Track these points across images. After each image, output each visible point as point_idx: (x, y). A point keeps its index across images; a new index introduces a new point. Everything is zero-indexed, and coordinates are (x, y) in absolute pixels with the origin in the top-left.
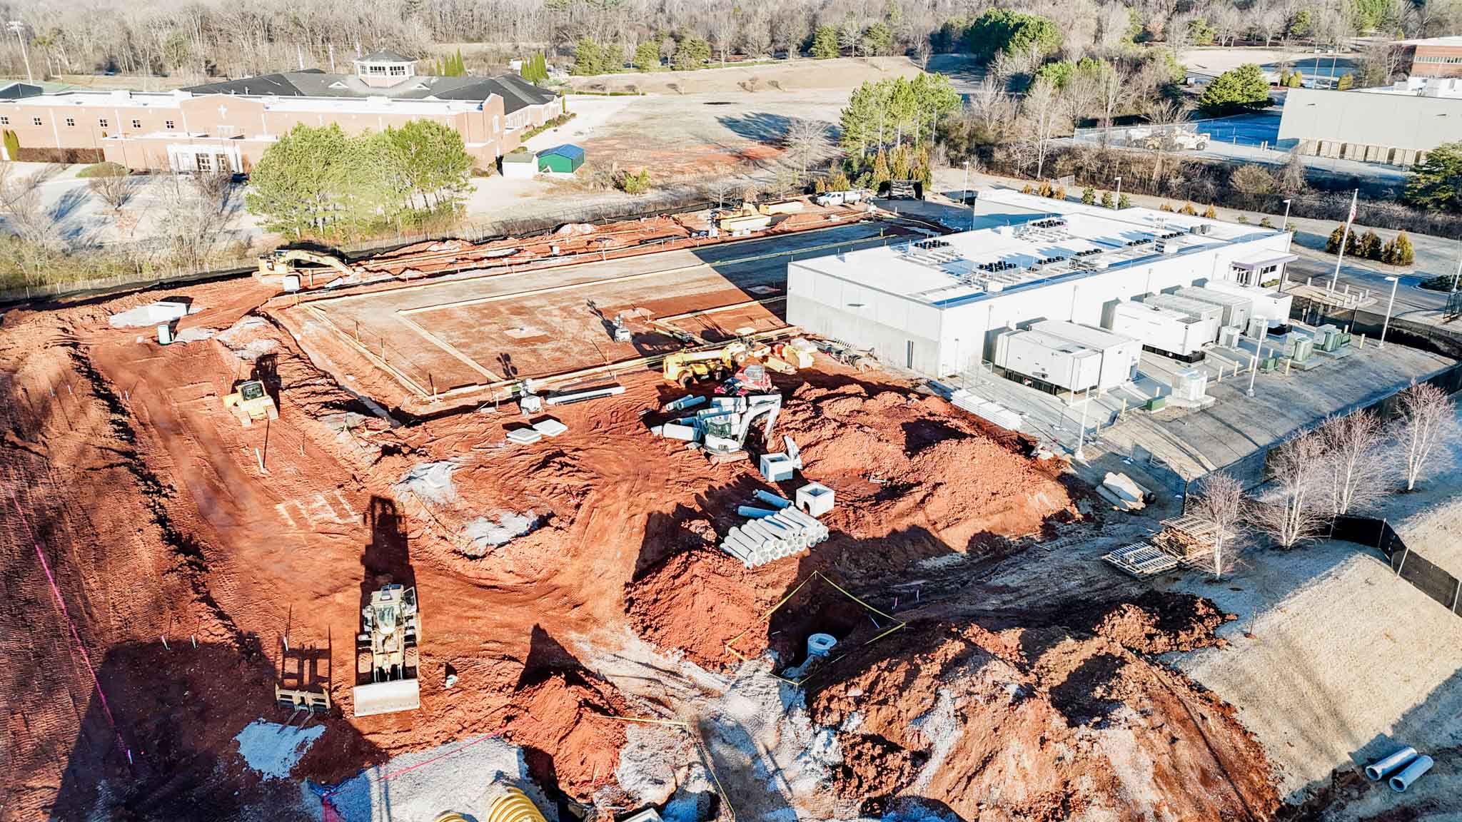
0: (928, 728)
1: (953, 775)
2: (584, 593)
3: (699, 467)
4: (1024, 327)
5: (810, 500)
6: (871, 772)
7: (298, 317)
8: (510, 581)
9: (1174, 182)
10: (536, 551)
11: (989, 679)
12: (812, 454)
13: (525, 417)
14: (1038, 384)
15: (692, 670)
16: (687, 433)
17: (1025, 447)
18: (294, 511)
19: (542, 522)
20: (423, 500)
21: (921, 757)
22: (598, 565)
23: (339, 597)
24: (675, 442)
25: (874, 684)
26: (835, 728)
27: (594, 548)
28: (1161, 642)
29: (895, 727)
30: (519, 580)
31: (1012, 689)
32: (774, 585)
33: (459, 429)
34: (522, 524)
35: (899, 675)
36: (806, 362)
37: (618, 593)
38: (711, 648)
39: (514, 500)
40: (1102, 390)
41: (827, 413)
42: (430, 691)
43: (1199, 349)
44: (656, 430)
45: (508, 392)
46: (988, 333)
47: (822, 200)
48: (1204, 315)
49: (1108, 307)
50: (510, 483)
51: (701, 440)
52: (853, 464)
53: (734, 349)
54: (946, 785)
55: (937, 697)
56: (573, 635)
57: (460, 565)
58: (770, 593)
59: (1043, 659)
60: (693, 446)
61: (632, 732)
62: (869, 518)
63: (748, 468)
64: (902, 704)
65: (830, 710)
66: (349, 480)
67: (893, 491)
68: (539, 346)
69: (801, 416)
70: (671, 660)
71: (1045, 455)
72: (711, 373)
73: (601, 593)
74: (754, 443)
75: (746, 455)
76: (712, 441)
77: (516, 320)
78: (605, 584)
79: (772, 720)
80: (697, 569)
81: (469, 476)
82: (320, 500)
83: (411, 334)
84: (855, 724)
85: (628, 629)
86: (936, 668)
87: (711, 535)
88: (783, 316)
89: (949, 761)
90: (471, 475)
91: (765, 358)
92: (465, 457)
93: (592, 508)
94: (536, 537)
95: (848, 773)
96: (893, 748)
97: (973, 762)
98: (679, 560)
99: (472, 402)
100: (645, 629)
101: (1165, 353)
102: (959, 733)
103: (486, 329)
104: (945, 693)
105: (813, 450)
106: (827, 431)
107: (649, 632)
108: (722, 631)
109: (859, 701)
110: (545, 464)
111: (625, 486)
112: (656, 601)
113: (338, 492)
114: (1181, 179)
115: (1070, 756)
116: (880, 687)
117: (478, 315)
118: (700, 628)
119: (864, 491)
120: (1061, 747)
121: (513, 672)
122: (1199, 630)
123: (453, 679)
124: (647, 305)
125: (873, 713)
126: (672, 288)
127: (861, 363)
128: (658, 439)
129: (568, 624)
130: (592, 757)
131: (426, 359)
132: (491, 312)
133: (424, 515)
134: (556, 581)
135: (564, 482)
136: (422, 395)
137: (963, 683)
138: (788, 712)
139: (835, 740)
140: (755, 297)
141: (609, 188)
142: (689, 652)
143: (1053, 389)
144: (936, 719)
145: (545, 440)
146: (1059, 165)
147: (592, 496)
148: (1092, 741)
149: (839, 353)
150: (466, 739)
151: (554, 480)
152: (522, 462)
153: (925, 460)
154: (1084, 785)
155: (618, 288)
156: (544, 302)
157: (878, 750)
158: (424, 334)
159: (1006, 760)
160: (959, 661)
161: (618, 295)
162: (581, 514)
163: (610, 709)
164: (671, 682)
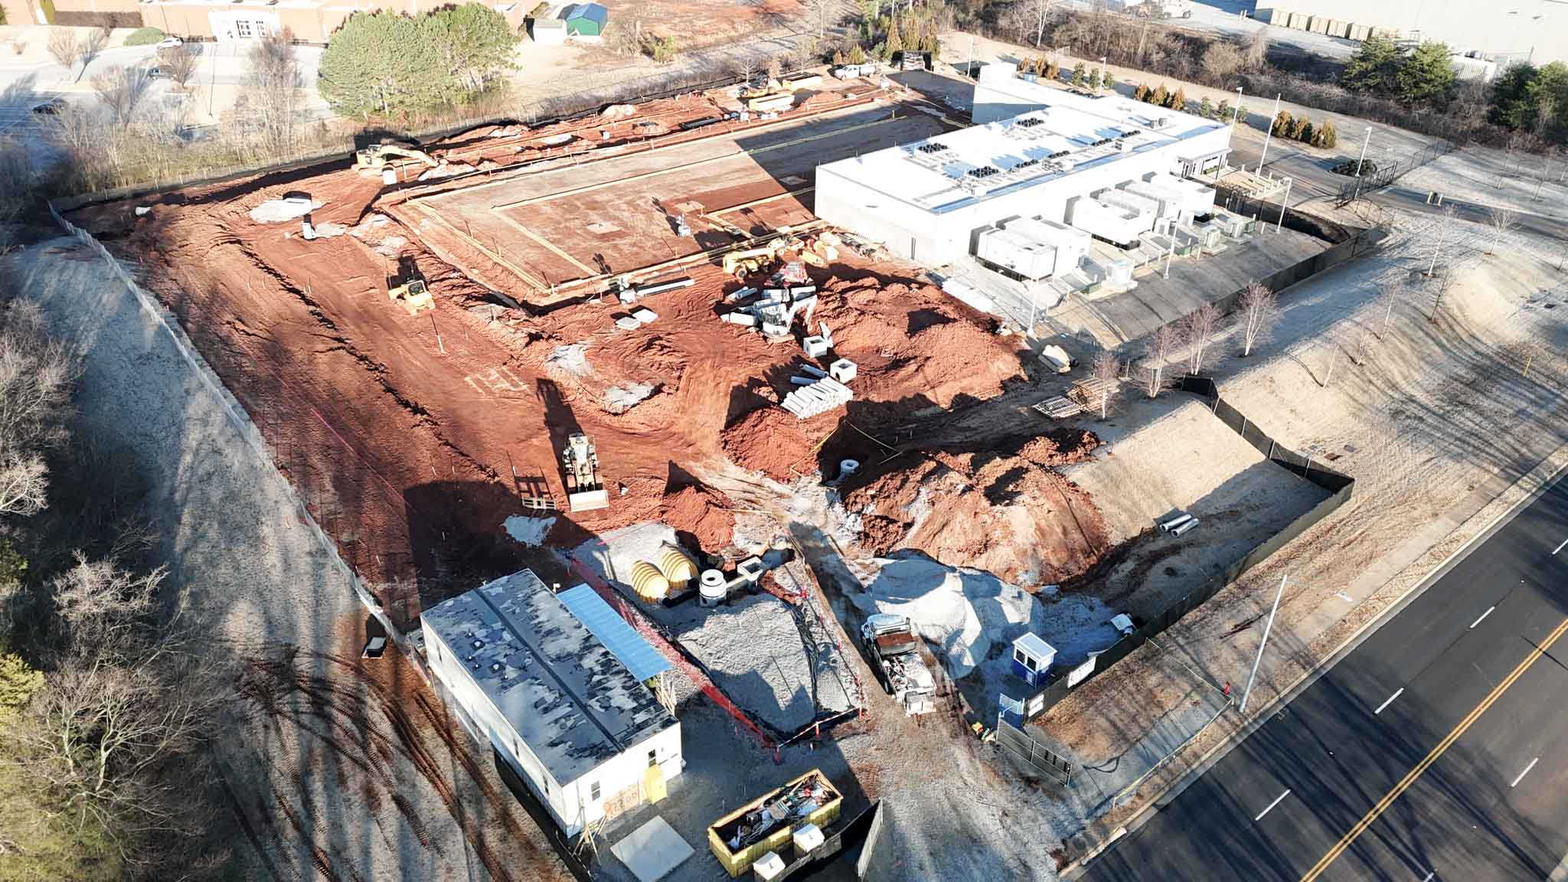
0: (913, 511)
1: (925, 534)
2: (693, 437)
3: (759, 346)
4: (1001, 226)
5: (840, 371)
6: (880, 534)
7: (411, 213)
8: (644, 430)
9: (1155, 57)
10: (657, 410)
11: (948, 481)
12: (841, 335)
13: (625, 307)
14: (1009, 273)
15: (769, 482)
16: (749, 320)
17: (992, 325)
18: (478, 382)
19: (658, 390)
20: (571, 373)
21: (908, 526)
22: (699, 418)
23: (535, 441)
24: (739, 326)
25: (882, 487)
26: (859, 513)
27: (695, 408)
28: (1057, 459)
29: (894, 510)
30: (650, 429)
31: (961, 487)
32: (819, 430)
33: (578, 317)
34: (645, 390)
35: (898, 482)
36: (832, 256)
37: (716, 437)
38: (781, 470)
39: (634, 374)
40: (1055, 276)
41: (851, 304)
42: (612, 497)
43: (1135, 238)
44: (725, 318)
45: (605, 286)
46: (973, 231)
47: (839, 73)
48: (1143, 210)
49: (1070, 203)
50: (627, 360)
51: (759, 325)
52: (869, 343)
53: (776, 244)
54: (922, 539)
55: (918, 493)
56: (692, 463)
57: (607, 419)
58: (816, 435)
59: (982, 470)
60: (753, 330)
61: (738, 517)
62: (881, 383)
63: (795, 346)
64: (898, 498)
65: (856, 503)
66: (509, 359)
67: (898, 364)
68: (618, 241)
69: (832, 306)
70: (757, 477)
71: (1005, 333)
72: (760, 267)
73: (705, 437)
74: (799, 329)
75: (793, 337)
76: (768, 327)
77: (593, 216)
78: (707, 431)
79: (821, 509)
80: (768, 421)
81: (597, 355)
82: (493, 371)
83: (514, 231)
84: (871, 510)
85: (726, 459)
86: (919, 477)
87: (774, 398)
88: (812, 209)
89: (924, 526)
90: (599, 353)
91: (800, 252)
92: (590, 341)
93: (689, 379)
94: (656, 399)
95: (867, 535)
96: (893, 522)
97: (936, 527)
98: (755, 415)
99: (579, 293)
100: (738, 459)
101: (1110, 242)
102: (930, 511)
103: (571, 224)
104: (923, 490)
105: (841, 333)
106: (851, 318)
107: (740, 461)
108: (787, 460)
109: (873, 497)
110: (649, 345)
111: (709, 362)
112: (742, 441)
113: (504, 368)
114: (1162, 55)
115: (989, 521)
116: (886, 488)
117: (559, 211)
118: (773, 457)
119: (877, 363)
120: (986, 517)
121: (661, 485)
122: (1080, 451)
123: (625, 490)
124: (699, 198)
125: (881, 504)
126: (717, 178)
127: (877, 255)
128: (727, 324)
129: (687, 457)
130: (717, 532)
131: (533, 255)
132: (568, 206)
133: (573, 384)
134: (673, 429)
135: (666, 359)
136: (542, 288)
137: (933, 484)
138: (831, 504)
139: (859, 519)
140: (789, 188)
141: (637, 54)
142: (767, 473)
143: (1019, 278)
144: (917, 504)
145: (643, 326)
146: (1056, 36)
147: (688, 370)
148: (1002, 513)
149: (859, 246)
150: (640, 524)
151: (658, 358)
152: (631, 344)
153: (920, 339)
154: (997, 535)
155: (670, 180)
156: (611, 196)
157: (884, 523)
158: (523, 229)
159: (955, 525)
160: (932, 473)
161: (671, 188)
162: (682, 383)
163: (724, 505)
164: (757, 490)
